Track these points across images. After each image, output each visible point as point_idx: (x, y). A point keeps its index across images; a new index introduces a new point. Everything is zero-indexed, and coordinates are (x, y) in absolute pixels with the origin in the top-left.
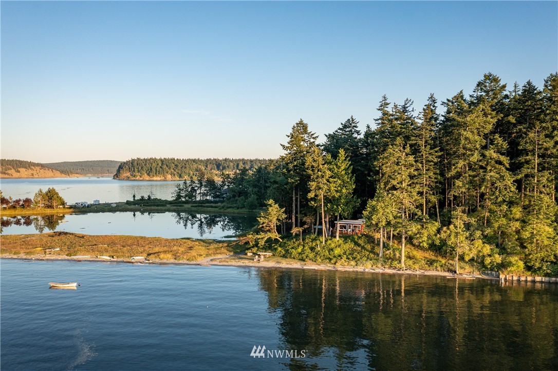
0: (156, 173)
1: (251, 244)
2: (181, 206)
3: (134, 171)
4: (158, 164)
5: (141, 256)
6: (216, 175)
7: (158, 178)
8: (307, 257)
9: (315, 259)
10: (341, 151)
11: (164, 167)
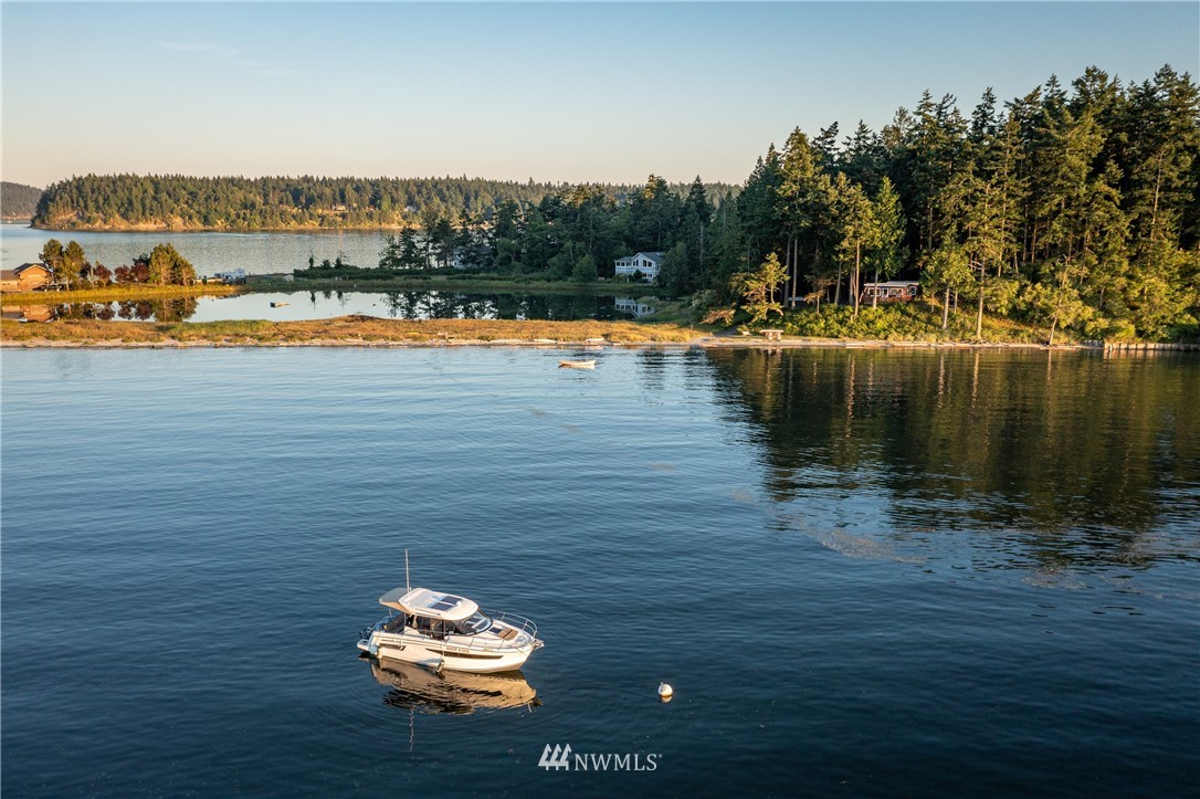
0: (143, 214)
1: (727, 322)
3: (86, 207)
4: (145, 191)
6: (294, 217)
7: (151, 226)
8: (839, 332)
9: (851, 334)
10: (887, 181)
11: (163, 199)
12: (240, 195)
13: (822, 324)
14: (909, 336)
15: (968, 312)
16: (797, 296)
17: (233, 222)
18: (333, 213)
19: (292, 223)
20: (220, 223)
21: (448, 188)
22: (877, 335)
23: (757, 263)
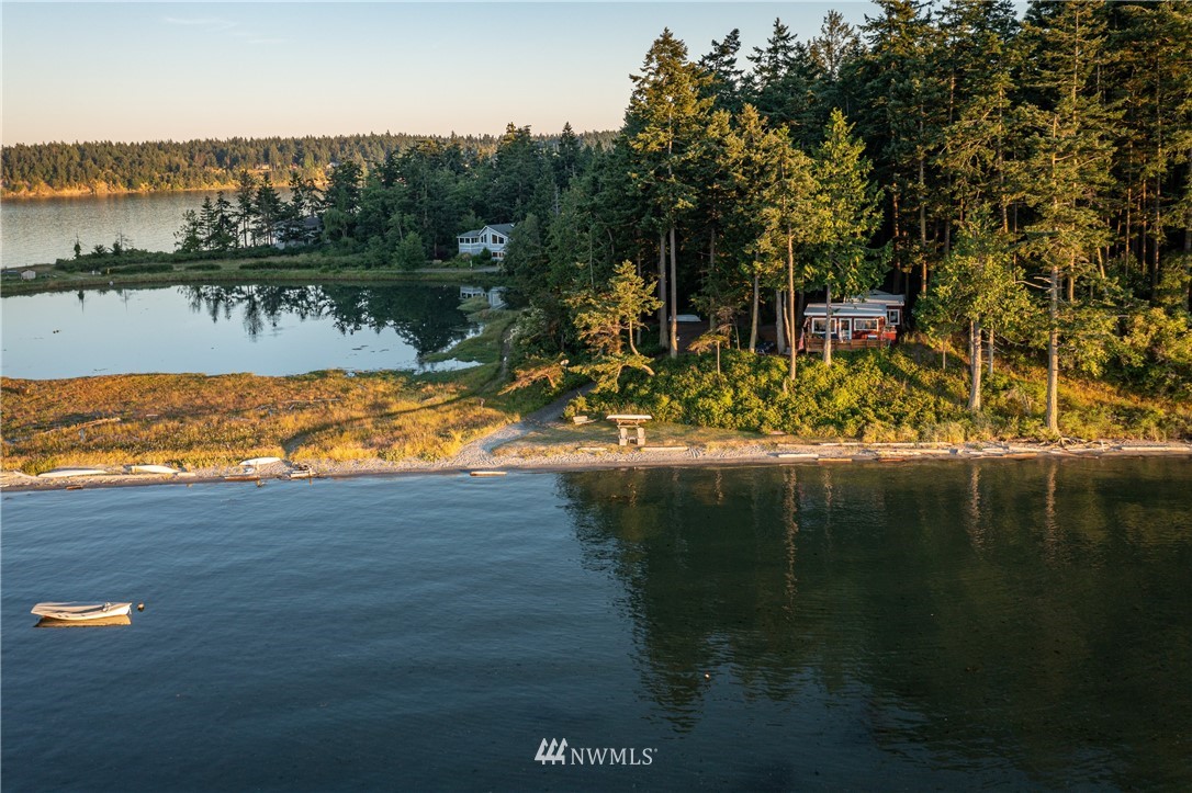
0: (68, 180)
1: (554, 386)
2: (212, 268)
4: (71, 158)
5: (270, 456)
6: (217, 177)
7: (75, 192)
8: (762, 420)
9: (787, 426)
10: (838, 117)
11: (88, 165)
12: (165, 158)
13: (728, 400)
14: (908, 431)
15: (1015, 368)
16: (678, 314)
17: (157, 184)
18: (257, 172)
19: (215, 184)
20: (144, 187)
21: (370, 144)
22: (840, 426)
23: (603, 278)
